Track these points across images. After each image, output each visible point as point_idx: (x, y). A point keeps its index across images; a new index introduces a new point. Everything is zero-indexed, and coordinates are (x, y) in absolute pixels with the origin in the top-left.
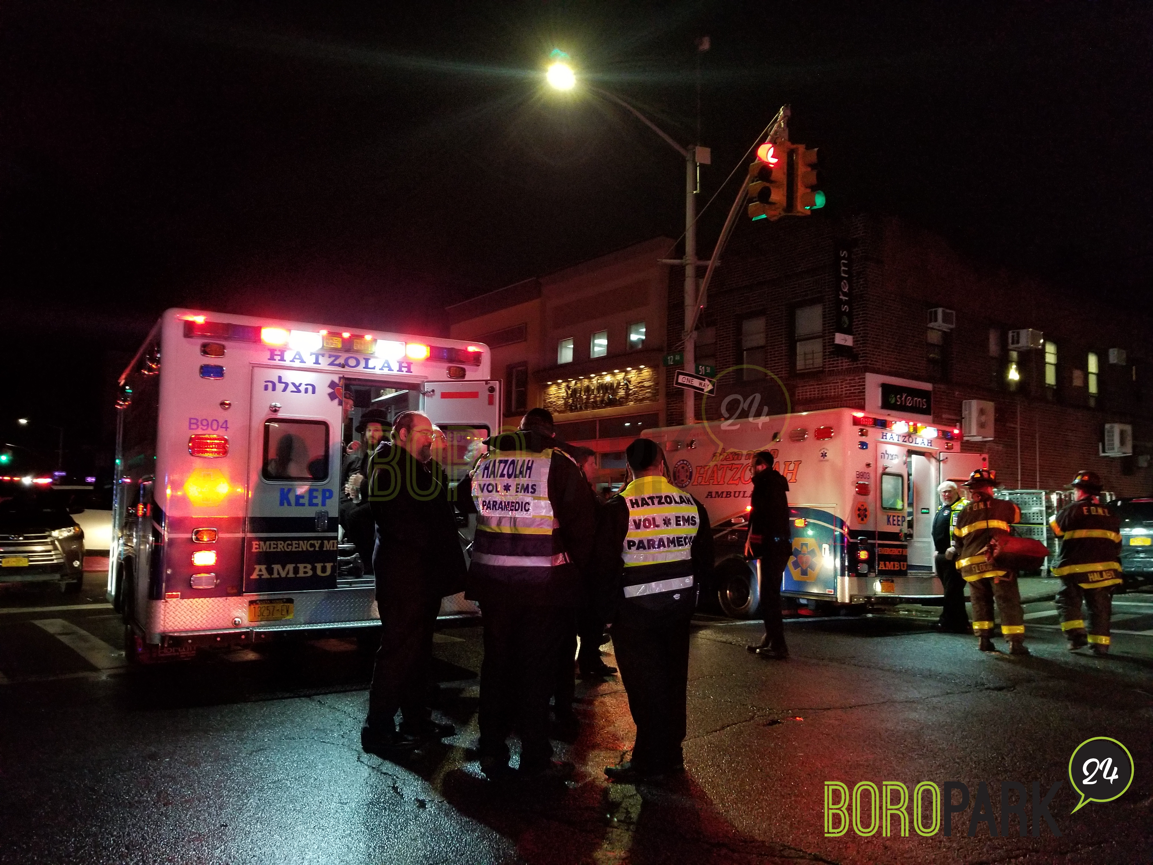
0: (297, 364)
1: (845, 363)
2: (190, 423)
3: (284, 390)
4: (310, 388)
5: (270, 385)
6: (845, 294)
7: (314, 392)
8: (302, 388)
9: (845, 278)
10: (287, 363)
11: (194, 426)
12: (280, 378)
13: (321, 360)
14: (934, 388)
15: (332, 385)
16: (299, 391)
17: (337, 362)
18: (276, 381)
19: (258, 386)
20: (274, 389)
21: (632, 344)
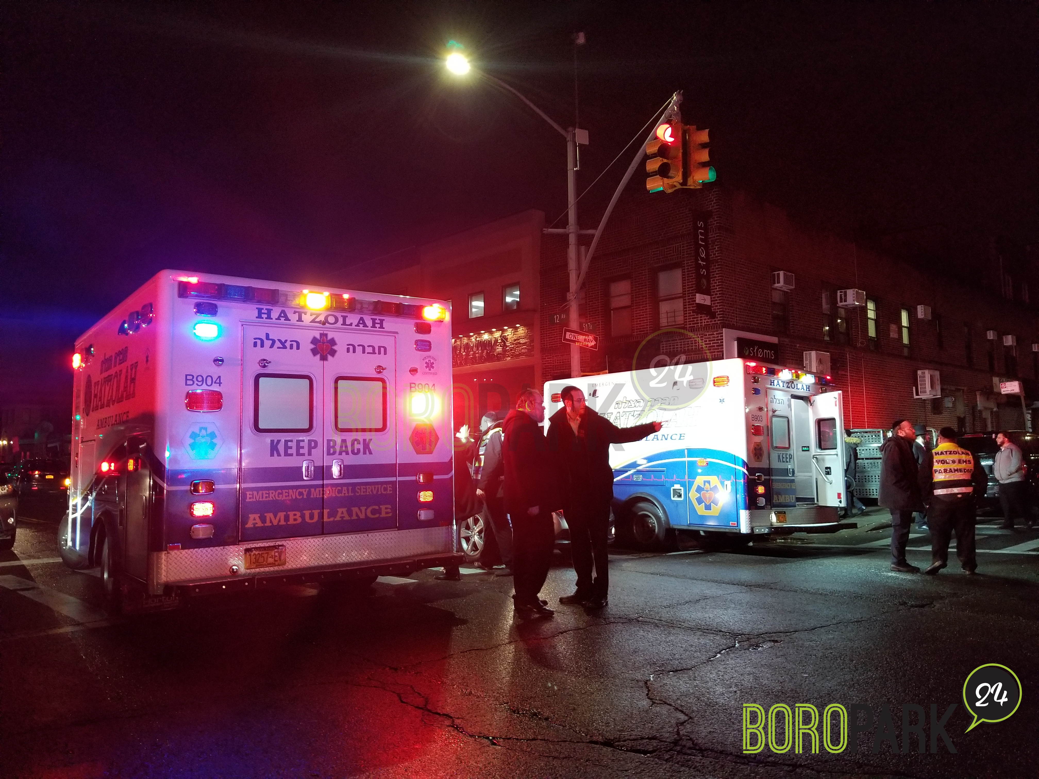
0: (282, 322)
1: (704, 320)
2: (186, 379)
3: (272, 346)
4: (295, 344)
5: (259, 342)
6: (703, 260)
7: (298, 348)
8: (288, 344)
9: (701, 245)
10: (274, 321)
11: (190, 382)
12: (267, 335)
13: (303, 317)
14: (779, 341)
16: (285, 347)
17: (317, 320)
18: (264, 338)
19: (250, 342)
20: (262, 346)
21: (508, 305)
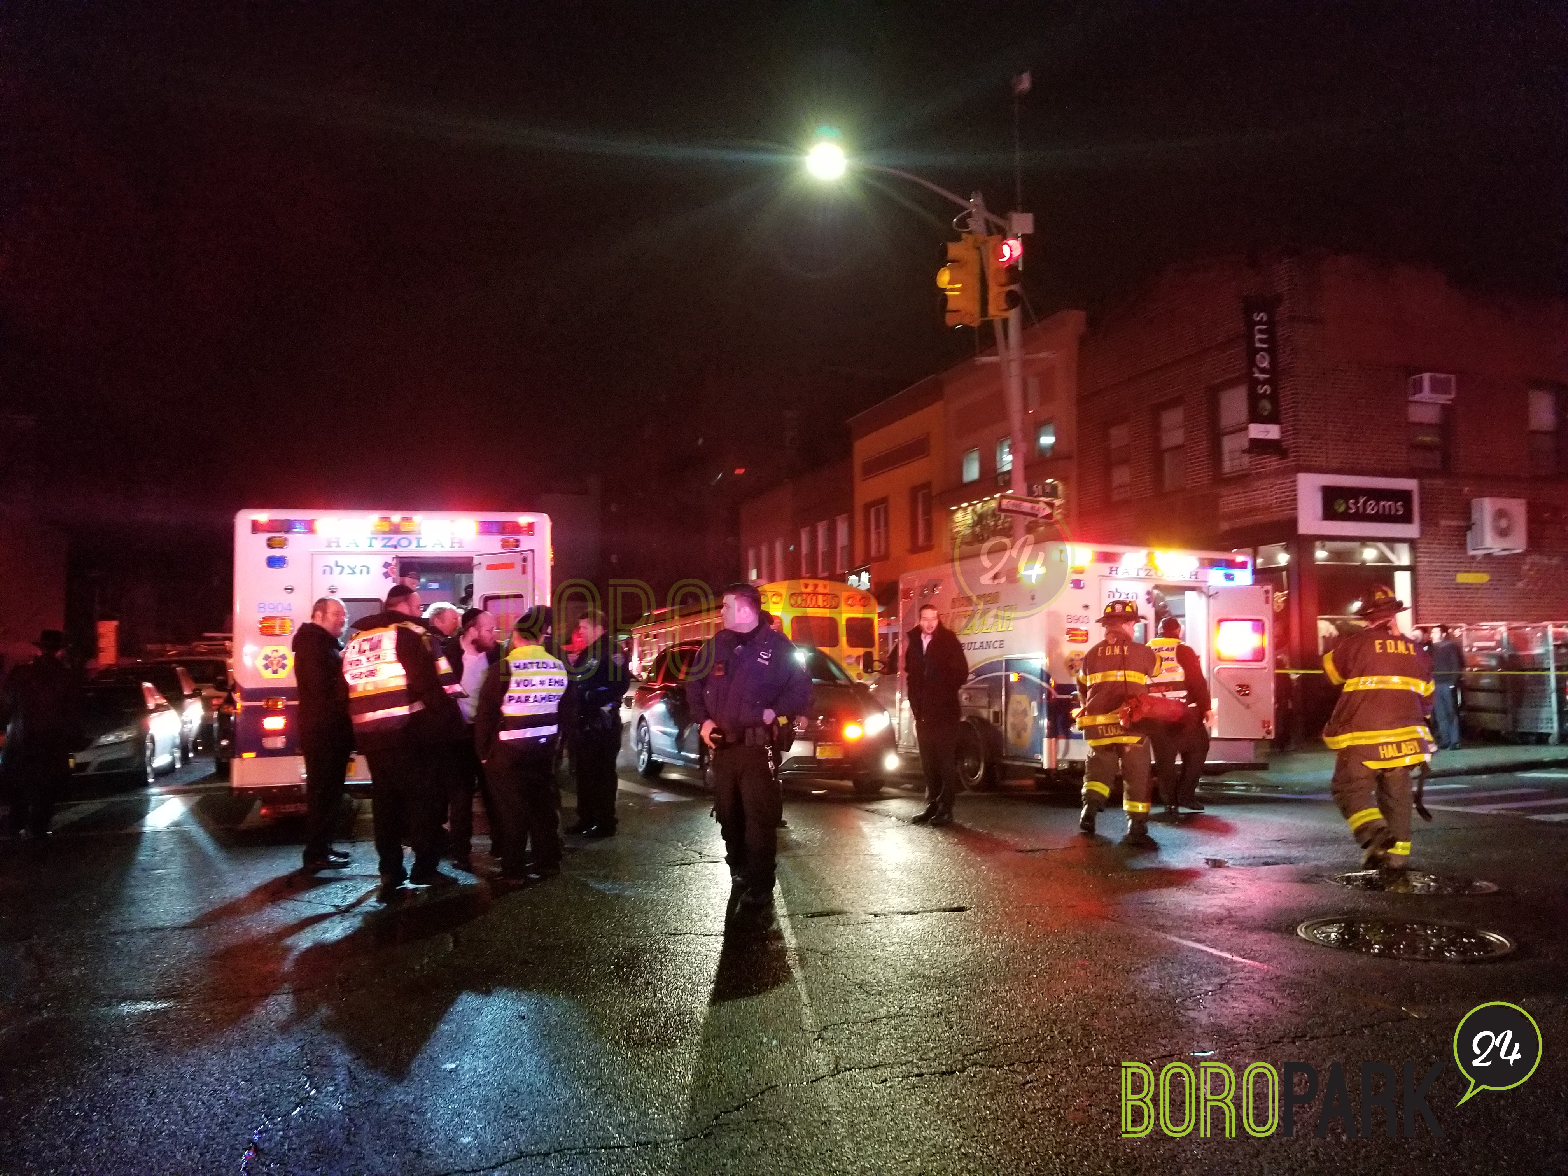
0: (353, 548)
3: (341, 573)
4: (365, 569)
5: (328, 569)
6: (1263, 371)
7: (368, 573)
8: (357, 570)
9: (1262, 349)
10: (343, 548)
11: (262, 610)
12: (337, 562)
13: (374, 542)
14: (1417, 485)
15: (387, 565)
16: (354, 573)
17: (389, 544)
18: (333, 565)
19: (318, 570)
20: (331, 573)
21: (1042, 451)
